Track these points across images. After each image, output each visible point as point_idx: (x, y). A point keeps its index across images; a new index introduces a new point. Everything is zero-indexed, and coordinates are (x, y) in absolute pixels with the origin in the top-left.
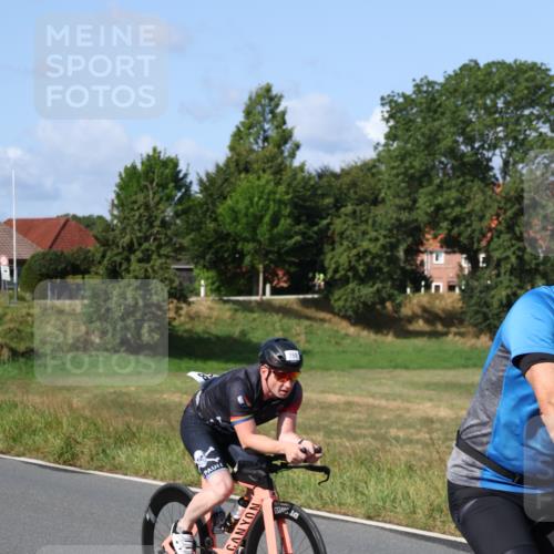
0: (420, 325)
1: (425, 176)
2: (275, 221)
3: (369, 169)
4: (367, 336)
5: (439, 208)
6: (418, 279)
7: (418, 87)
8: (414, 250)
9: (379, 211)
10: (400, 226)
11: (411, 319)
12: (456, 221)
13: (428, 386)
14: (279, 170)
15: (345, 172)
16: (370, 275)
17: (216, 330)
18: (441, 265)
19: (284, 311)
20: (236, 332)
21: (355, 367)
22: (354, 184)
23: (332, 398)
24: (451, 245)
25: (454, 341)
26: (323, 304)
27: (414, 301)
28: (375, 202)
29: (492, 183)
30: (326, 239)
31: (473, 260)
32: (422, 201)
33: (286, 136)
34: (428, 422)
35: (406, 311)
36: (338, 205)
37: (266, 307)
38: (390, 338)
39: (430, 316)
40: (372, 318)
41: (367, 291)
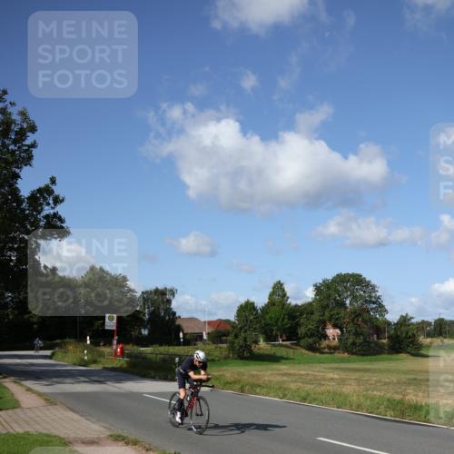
0: (326, 350)
1: (327, 306)
2: (283, 320)
3: (310, 304)
4: (311, 354)
5: (332, 315)
6: (325, 337)
7: (324, 282)
8: (324, 328)
9: (313, 317)
10: (320, 321)
11: (324, 348)
12: (337, 319)
13: (337, 368)
14: (284, 305)
15: (303, 305)
16: (312, 335)
17: (266, 352)
18: (331, 332)
19: (286, 346)
20: (272, 353)
21: (308, 363)
22: (305, 309)
23: (302, 372)
24: (335, 326)
25: (337, 355)
26: (297, 344)
27: (325, 343)
28: (312, 314)
29: (346, 308)
30: (298, 325)
31: (342, 331)
32: (326, 313)
33: (285, 295)
34: (332, 379)
35: (322, 346)
36: (301, 315)
37: (281, 345)
38: (318, 354)
39: (329, 347)
40: (312, 348)
41: (310, 340)
